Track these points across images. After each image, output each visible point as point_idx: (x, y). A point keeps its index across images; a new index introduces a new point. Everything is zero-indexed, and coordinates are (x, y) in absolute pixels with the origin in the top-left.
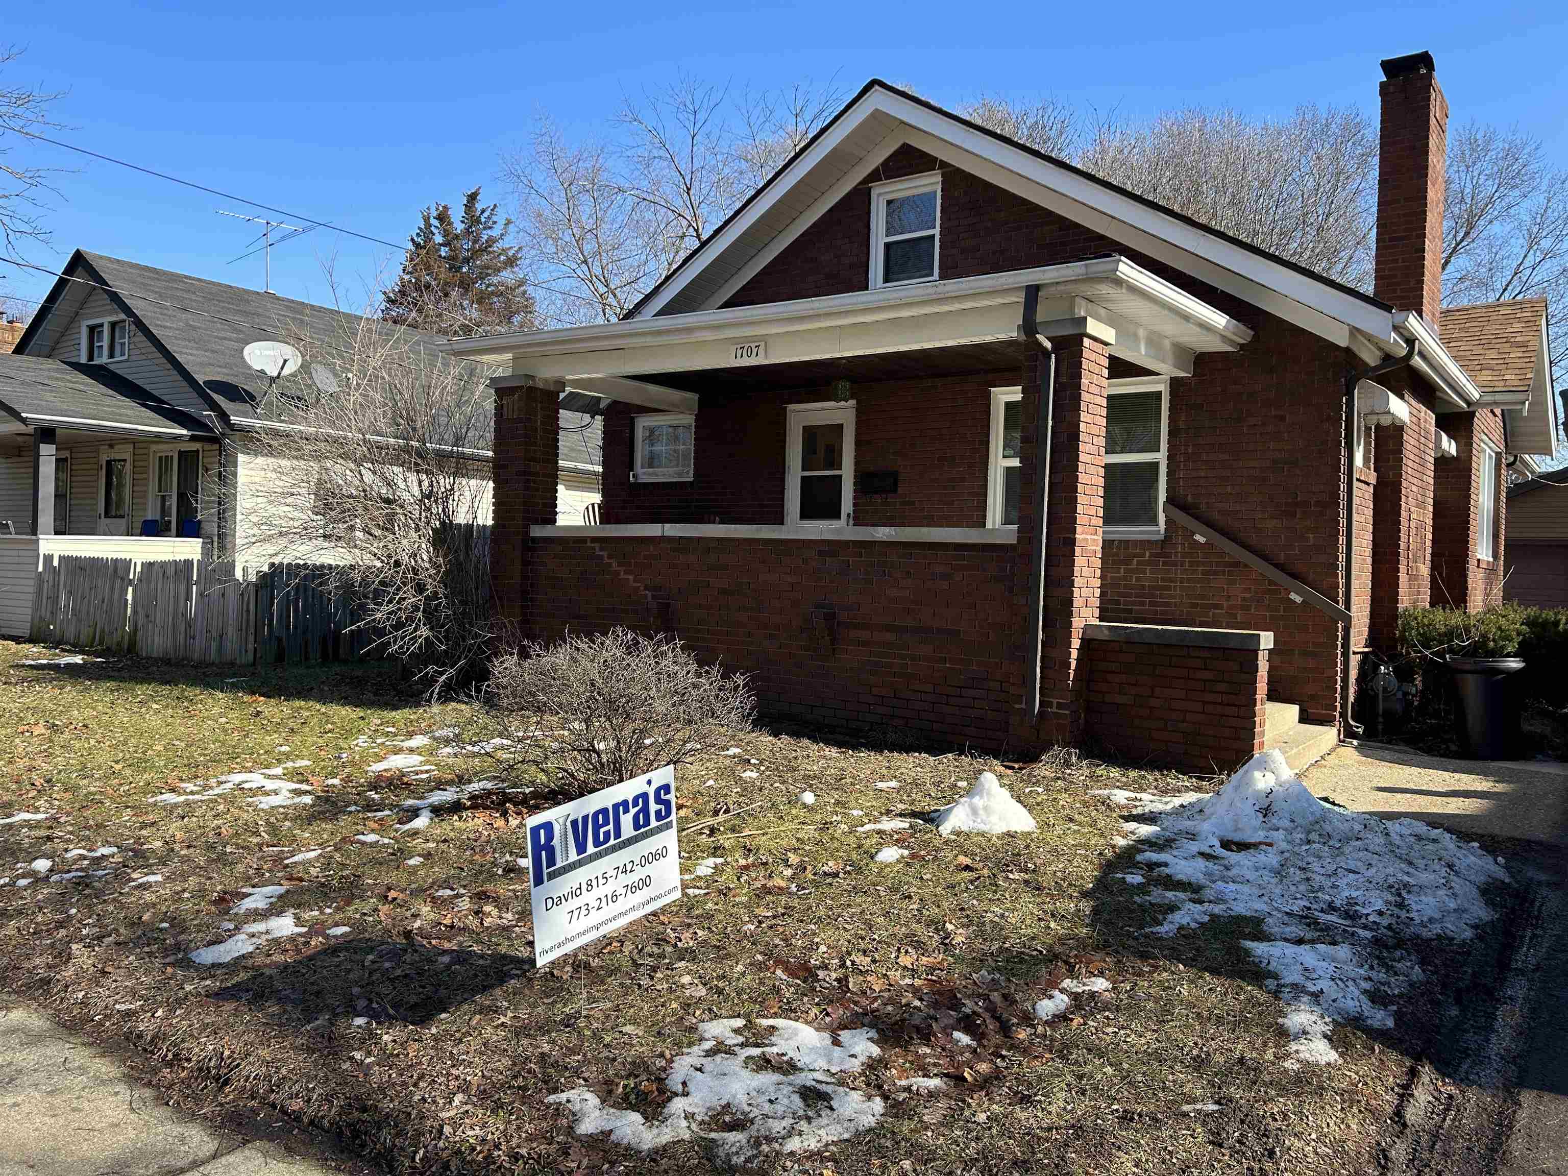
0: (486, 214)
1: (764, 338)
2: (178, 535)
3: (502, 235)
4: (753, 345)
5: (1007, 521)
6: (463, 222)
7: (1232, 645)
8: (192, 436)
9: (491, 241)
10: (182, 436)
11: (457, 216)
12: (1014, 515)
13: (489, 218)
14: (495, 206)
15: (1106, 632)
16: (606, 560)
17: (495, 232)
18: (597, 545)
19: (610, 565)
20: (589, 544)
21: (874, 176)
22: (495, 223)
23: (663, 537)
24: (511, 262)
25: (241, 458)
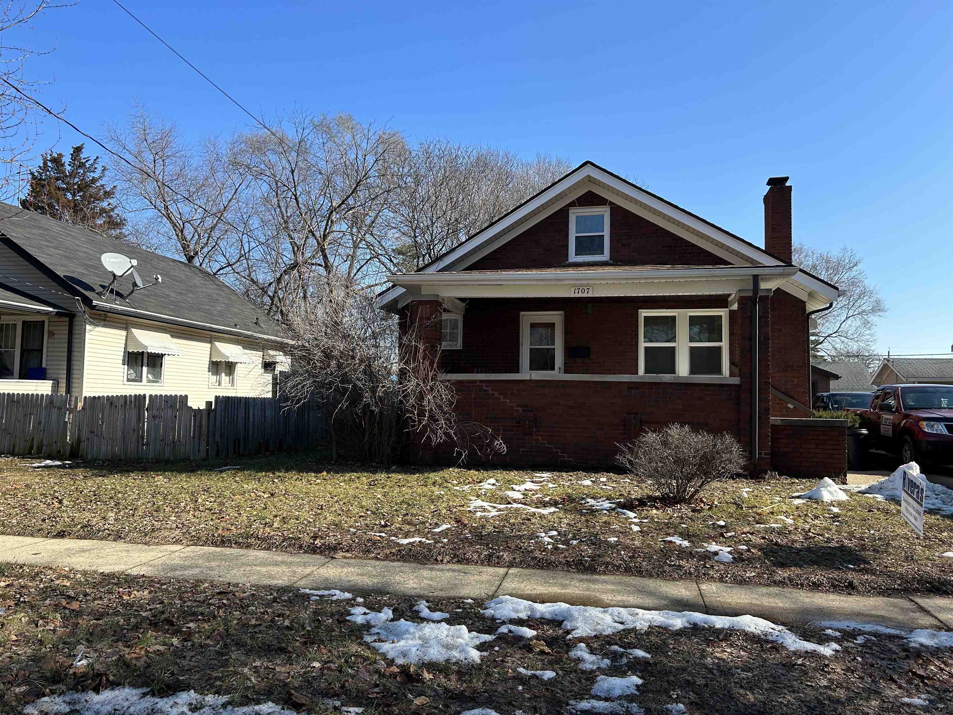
0: (90, 162)
1: (592, 285)
2: (20, 378)
3: (100, 177)
4: (585, 288)
5: (732, 374)
6: (69, 165)
7: (837, 425)
8: (57, 312)
9: (94, 180)
10: (51, 312)
11: (67, 159)
12: (736, 371)
13: (92, 165)
14: (97, 157)
15: (779, 421)
16: (491, 392)
17: (96, 175)
18: (484, 384)
19: (494, 394)
20: (478, 384)
21: (572, 204)
22: (96, 168)
23: (531, 380)
24: (108, 194)
25: (88, 327)
